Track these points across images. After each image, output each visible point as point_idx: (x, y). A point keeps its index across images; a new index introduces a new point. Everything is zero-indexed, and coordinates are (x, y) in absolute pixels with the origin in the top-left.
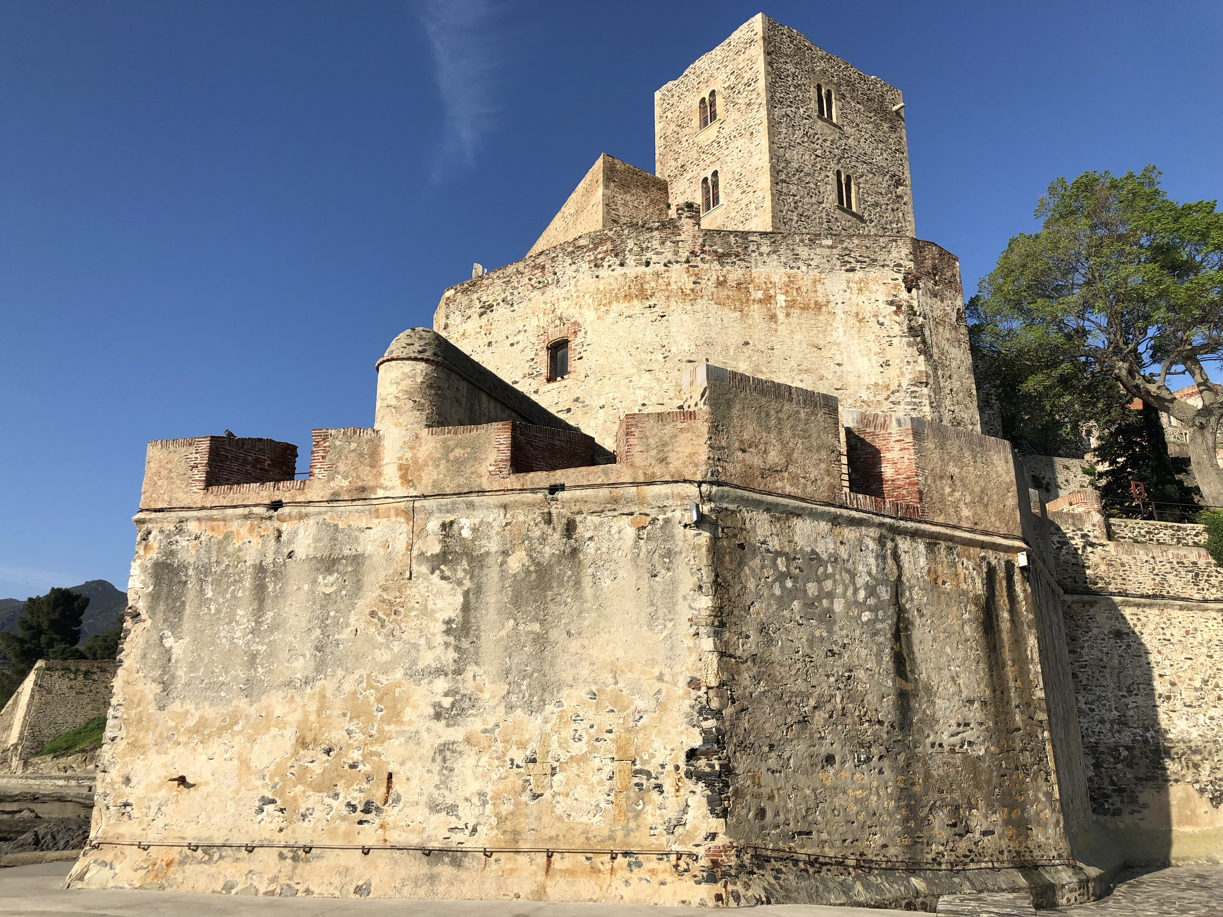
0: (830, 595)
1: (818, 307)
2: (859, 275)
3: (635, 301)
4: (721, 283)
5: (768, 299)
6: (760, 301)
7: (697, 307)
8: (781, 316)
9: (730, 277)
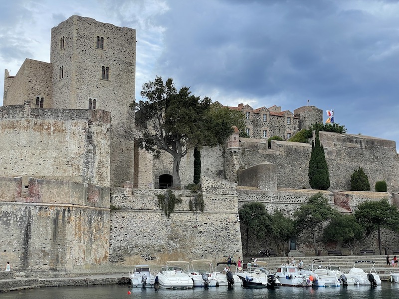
0: (10, 220)
1: (63, 130)
2: (76, 121)
3: (11, 129)
4: (35, 124)
5: (49, 128)
6: (46, 129)
7: (28, 131)
8: (52, 134)
9: (38, 122)
